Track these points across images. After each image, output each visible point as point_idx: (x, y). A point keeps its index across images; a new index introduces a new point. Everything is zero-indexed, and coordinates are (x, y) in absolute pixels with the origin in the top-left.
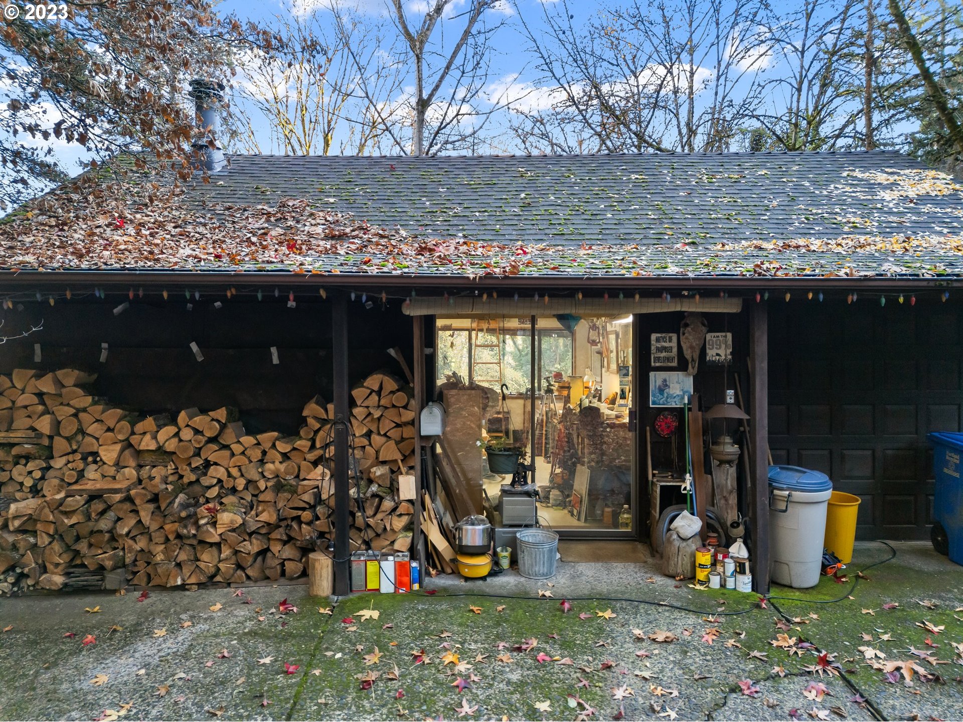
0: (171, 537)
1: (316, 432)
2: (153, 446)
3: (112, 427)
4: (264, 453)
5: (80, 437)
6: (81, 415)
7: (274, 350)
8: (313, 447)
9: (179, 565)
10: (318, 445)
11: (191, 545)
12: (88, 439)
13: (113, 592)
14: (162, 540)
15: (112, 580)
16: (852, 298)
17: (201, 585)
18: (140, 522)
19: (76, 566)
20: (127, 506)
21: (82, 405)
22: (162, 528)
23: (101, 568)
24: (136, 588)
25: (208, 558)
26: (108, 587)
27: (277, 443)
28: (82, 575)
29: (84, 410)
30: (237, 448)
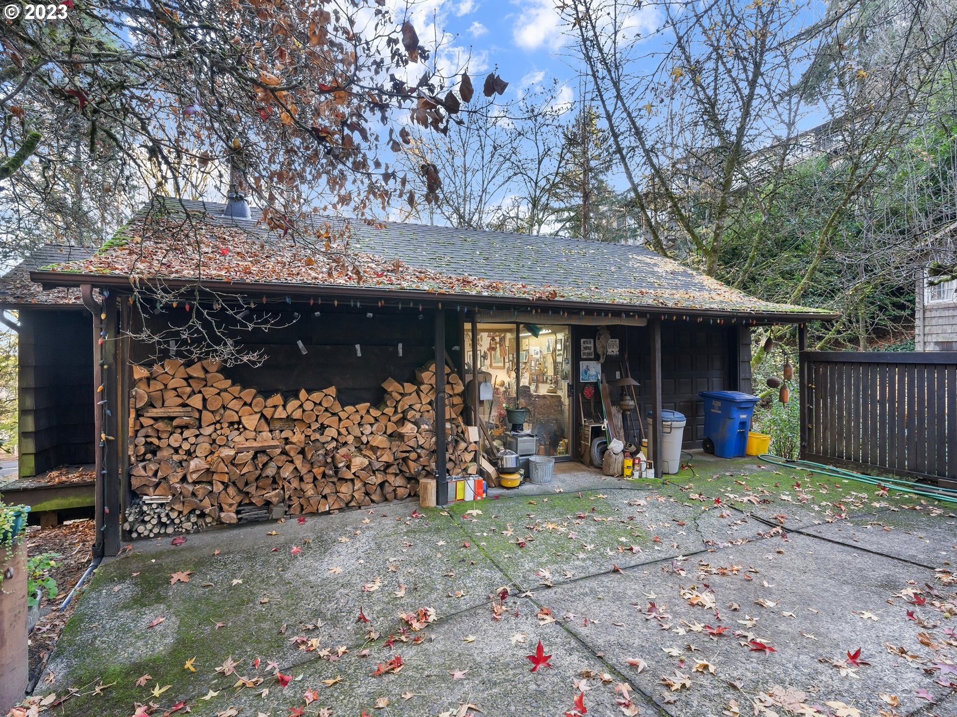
0: (319, 477)
1: (398, 402)
2: (284, 416)
3: (249, 401)
4: (362, 417)
5: (222, 411)
6: (222, 394)
7: (358, 347)
8: (396, 412)
9: (325, 497)
10: (399, 410)
11: (333, 482)
12: (228, 412)
13: (276, 520)
14: (312, 480)
15: (277, 512)
16: (700, 320)
17: (341, 510)
18: (296, 468)
19: (246, 504)
20: (284, 458)
21: (223, 387)
22: (310, 471)
23: (268, 504)
24: (291, 516)
25: (345, 489)
26: (274, 517)
27: (371, 410)
28: (251, 511)
29: (226, 390)
30: (343, 415)
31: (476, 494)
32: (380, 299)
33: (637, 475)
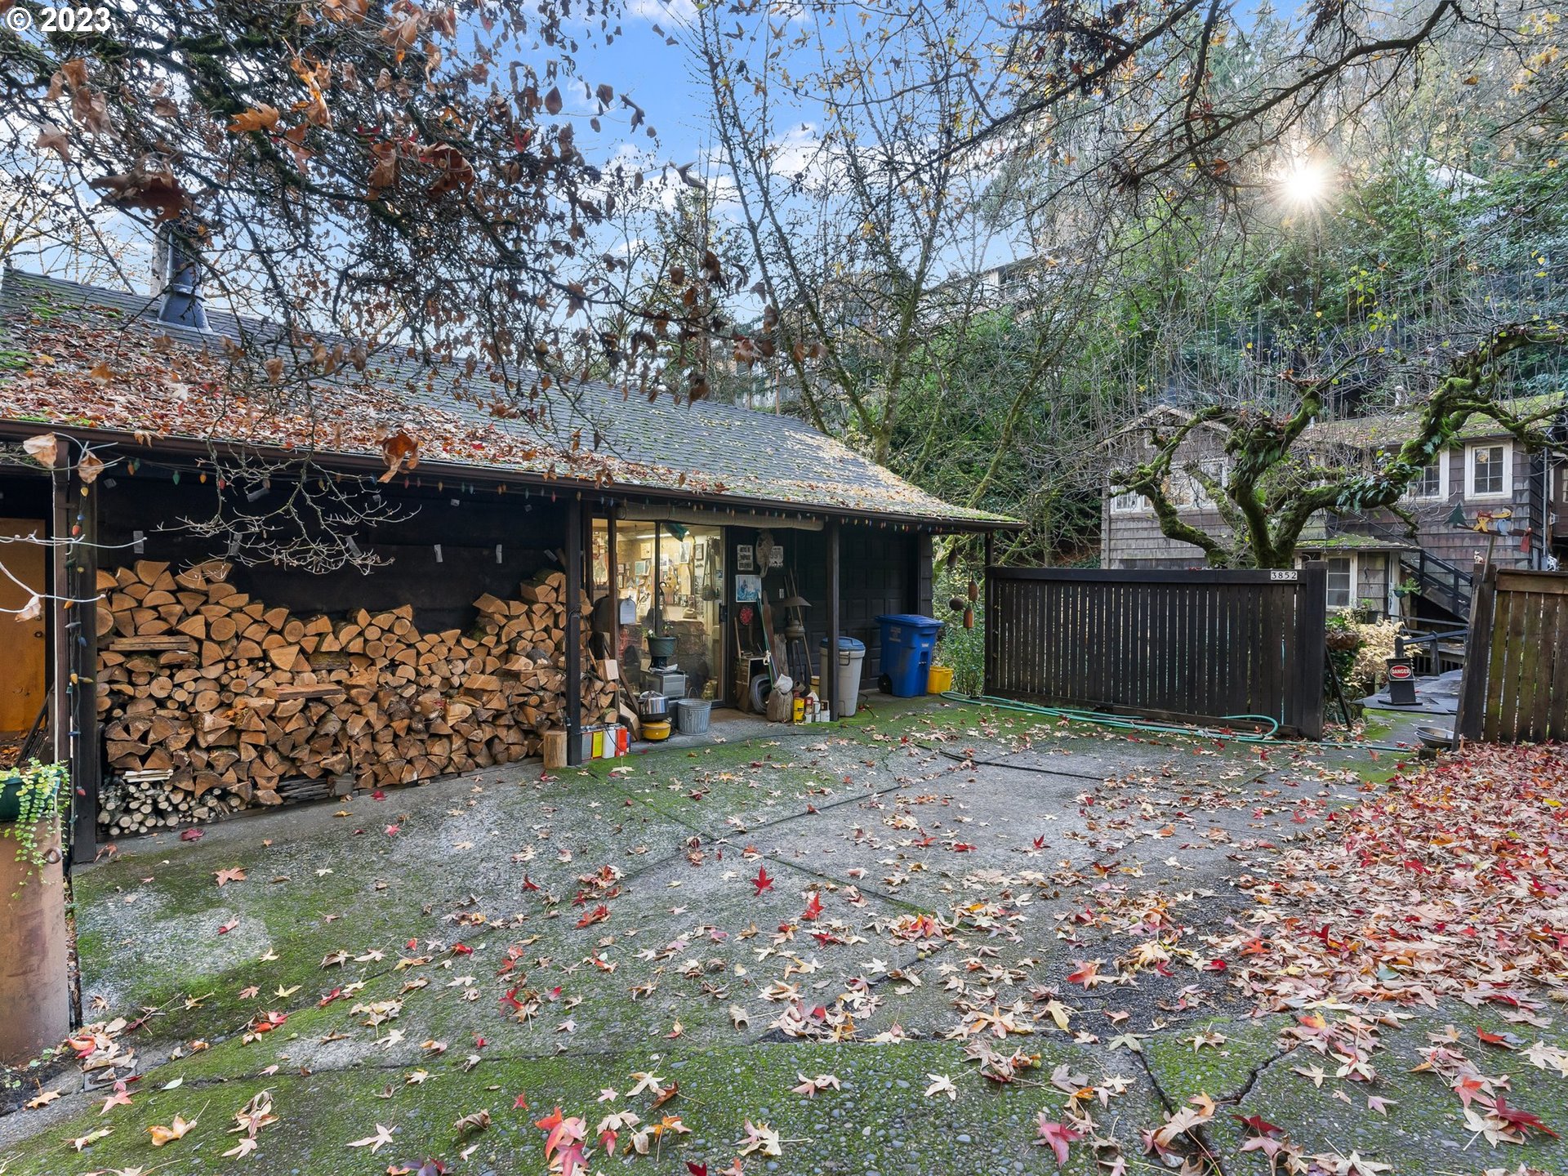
0: (402, 734)
1: (501, 628)
2: (337, 648)
3: (278, 626)
4: (450, 650)
5: (235, 642)
6: (235, 615)
7: (438, 548)
8: (499, 642)
9: (410, 762)
10: (504, 640)
11: (422, 741)
12: (244, 643)
13: (338, 798)
14: (390, 738)
15: (342, 785)
17: (433, 779)
18: (368, 723)
19: (292, 778)
20: (349, 707)
21: (237, 604)
22: (387, 726)
23: (327, 773)
24: (360, 791)
25: (438, 749)
26: (338, 793)
27: (463, 640)
28: (301, 786)
29: (240, 610)
30: (420, 646)
31: (619, 748)
32: (501, 483)
33: (809, 718)
